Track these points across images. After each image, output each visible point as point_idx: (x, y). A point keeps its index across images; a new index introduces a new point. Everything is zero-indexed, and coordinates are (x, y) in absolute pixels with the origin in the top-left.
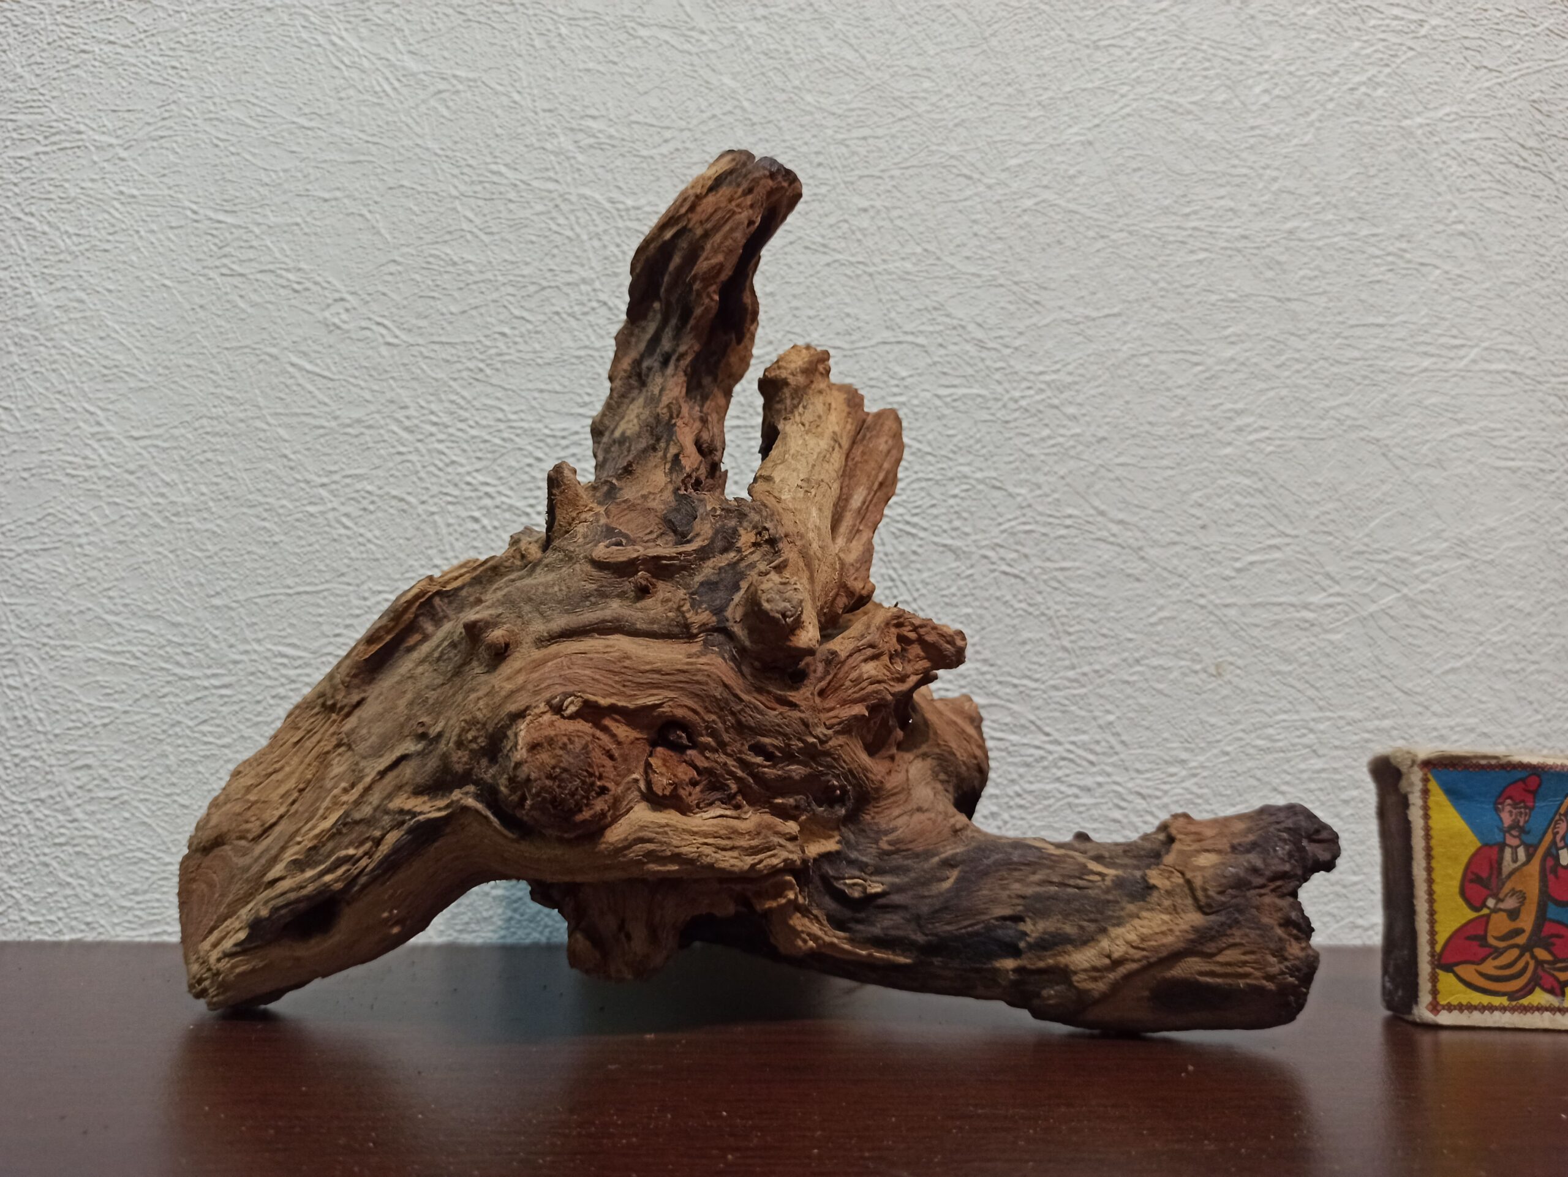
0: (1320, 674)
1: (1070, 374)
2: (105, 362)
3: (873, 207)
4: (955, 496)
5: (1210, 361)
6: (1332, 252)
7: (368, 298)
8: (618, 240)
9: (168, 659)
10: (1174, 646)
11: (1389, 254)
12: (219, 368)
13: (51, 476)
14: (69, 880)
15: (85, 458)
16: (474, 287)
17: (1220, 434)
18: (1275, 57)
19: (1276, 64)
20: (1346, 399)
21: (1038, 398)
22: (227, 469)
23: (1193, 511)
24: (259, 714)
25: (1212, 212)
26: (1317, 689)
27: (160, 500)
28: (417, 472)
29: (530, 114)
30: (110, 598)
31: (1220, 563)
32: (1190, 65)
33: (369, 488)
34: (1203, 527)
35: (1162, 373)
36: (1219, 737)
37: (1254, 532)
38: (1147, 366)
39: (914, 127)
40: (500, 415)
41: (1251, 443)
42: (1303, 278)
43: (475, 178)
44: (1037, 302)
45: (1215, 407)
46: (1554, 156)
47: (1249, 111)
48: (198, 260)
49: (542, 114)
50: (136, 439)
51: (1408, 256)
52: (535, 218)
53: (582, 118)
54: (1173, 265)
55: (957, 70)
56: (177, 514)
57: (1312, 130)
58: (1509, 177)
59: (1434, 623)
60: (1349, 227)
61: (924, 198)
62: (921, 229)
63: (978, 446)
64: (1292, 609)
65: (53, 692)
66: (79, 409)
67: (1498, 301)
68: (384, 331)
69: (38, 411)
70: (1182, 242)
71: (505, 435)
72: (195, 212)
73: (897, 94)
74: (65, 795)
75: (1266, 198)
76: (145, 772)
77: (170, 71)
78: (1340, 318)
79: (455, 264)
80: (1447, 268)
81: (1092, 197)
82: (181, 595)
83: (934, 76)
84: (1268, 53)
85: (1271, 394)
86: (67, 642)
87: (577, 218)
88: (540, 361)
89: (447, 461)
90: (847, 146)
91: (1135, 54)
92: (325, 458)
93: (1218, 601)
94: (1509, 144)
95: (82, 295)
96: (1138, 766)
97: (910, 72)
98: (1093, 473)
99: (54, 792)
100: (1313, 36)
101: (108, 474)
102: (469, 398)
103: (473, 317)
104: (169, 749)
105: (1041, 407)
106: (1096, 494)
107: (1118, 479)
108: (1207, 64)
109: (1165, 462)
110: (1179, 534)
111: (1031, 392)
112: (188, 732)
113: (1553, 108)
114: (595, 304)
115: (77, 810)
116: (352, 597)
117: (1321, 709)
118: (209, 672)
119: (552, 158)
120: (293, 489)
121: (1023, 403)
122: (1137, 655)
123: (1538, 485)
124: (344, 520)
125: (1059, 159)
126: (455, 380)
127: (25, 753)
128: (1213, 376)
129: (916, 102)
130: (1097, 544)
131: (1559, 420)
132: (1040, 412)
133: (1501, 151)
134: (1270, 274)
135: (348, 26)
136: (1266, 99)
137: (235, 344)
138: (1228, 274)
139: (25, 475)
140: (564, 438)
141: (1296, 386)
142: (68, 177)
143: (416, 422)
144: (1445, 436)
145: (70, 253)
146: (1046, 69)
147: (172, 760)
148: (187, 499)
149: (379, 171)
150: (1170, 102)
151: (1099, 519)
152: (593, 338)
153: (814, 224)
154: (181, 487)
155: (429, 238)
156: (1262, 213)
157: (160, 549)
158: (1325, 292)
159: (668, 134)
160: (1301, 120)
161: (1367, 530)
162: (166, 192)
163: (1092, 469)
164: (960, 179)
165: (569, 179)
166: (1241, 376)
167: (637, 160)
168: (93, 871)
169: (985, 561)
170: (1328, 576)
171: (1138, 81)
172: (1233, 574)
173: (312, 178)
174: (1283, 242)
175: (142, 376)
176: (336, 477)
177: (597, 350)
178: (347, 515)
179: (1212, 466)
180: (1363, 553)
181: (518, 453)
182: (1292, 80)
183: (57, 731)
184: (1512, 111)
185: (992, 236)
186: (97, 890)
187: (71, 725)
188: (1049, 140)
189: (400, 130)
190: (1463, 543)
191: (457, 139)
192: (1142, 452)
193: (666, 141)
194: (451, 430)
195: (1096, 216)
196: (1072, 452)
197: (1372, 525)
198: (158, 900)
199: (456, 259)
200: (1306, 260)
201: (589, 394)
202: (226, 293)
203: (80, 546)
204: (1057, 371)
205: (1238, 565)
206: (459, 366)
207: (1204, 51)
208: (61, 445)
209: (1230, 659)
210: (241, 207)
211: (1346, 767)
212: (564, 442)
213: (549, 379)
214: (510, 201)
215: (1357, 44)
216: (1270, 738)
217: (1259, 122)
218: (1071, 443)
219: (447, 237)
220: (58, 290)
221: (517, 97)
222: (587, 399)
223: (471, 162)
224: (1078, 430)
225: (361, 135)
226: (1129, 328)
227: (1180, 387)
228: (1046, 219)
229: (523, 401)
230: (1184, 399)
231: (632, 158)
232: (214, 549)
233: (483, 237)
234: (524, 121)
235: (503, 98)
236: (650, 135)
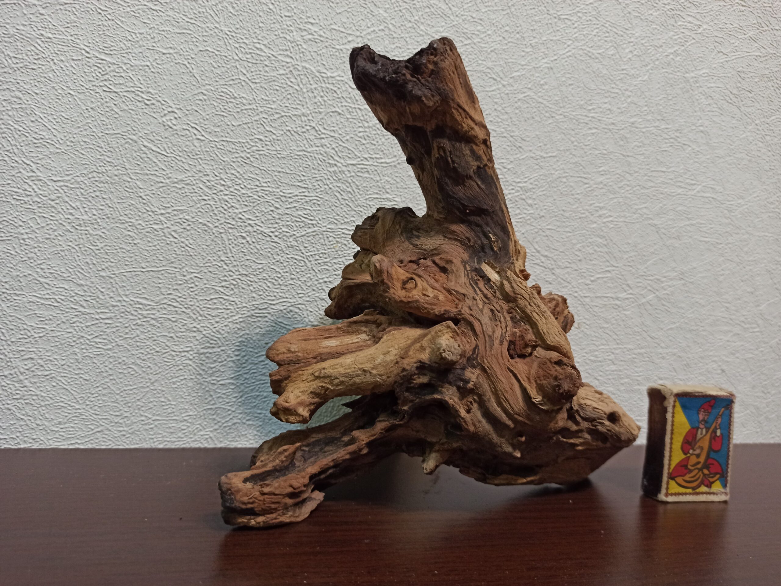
0: (619, 329)
1: (531, 184)
2: (35, 136)
5: (592, 183)
6: (649, 135)
7: (187, 113)
8: (322, 94)
9: (76, 303)
11: (671, 138)
12: (102, 145)
13: (4, 199)
14: (22, 417)
15: (25, 190)
16: (245, 112)
17: (592, 218)
18: (637, 35)
19: (637, 39)
20: (645, 205)
22: (108, 202)
23: (577, 253)
24: (127, 333)
25: (601, 110)
26: (617, 335)
27: (70, 217)
28: (213, 211)
29: (278, 17)
30: (42, 269)
31: (585, 277)
32: (599, 34)
33: (187, 217)
34: (580, 261)
35: (571, 186)
37: (601, 264)
38: (565, 183)
39: (471, 49)
40: (258, 183)
41: (604, 223)
42: (635, 146)
43: (247, 50)
44: (520, 147)
45: (591, 205)
46: (743, 99)
47: (623, 61)
48: (90, 81)
49: (284, 18)
50: (55, 181)
51: (679, 140)
52: (278, 76)
53: (306, 23)
54: (581, 134)
55: (494, 21)
56: (80, 225)
57: (648, 74)
58: (724, 107)
59: (666, 308)
60: (657, 124)
64: (612, 300)
65: (10, 319)
66: (20, 162)
67: (712, 165)
68: (196, 132)
70: (587, 124)
71: (260, 194)
72: (88, 52)
73: (465, 31)
74: (19, 374)
75: (624, 105)
76: (64, 362)
78: (648, 167)
79: (235, 98)
80: (694, 147)
81: (550, 96)
82: (82, 269)
83: (483, 23)
84: (634, 32)
85: (615, 200)
86: (16, 292)
87: (301, 79)
88: (279, 156)
89: (229, 205)
91: (576, 25)
92: (163, 200)
93: (582, 295)
94: (726, 91)
95: (19, 94)
97: (472, 20)
98: (536, 233)
99: (12, 372)
100: (655, 26)
101: (39, 200)
102: (242, 172)
103: (244, 128)
104: (78, 350)
105: (517, 199)
106: (537, 242)
107: (547, 236)
108: (607, 35)
109: (567, 229)
110: (570, 263)
111: (513, 191)
112: (87, 342)
113: (746, 76)
114: (308, 128)
115: (26, 381)
116: (177, 274)
117: (618, 344)
118: (99, 311)
119: (289, 43)
120: (145, 215)
123: (715, 249)
124: (173, 233)
125: (537, 75)
126: (234, 162)
128: (592, 190)
129: (474, 36)
130: (535, 266)
131: (727, 221)
132: (516, 201)
133: (723, 94)
134: (622, 143)
136: (630, 56)
137: (111, 132)
138: (604, 141)
140: (290, 197)
141: (626, 197)
142: (9, 21)
143: (213, 183)
144: (682, 225)
146: (535, 27)
147: (79, 356)
148: (85, 217)
149: (194, 40)
150: (589, 52)
151: (537, 254)
152: (307, 146)
154: (82, 210)
155: (222, 82)
156: (622, 112)
157: (70, 244)
158: (643, 154)
159: (350, 39)
160: (644, 68)
161: (646, 266)
162: (69, 38)
163: (536, 230)
164: (491, 80)
165: (298, 57)
166: (604, 191)
167: (334, 50)
168: (36, 412)
170: (628, 285)
171: (576, 39)
172: (590, 283)
173: (156, 40)
174: (629, 128)
175: (57, 146)
176: (169, 210)
177: (309, 152)
178: (175, 231)
179: (587, 233)
180: (643, 276)
181: (266, 204)
182: (643, 48)
183: (13, 340)
184: (729, 75)
185: (503, 111)
186: (38, 422)
187: (21, 336)
188: (533, 64)
189: (206, 18)
190: (682, 274)
191: (238, 26)
192: (558, 224)
193: (349, 42)
194: (231, 189)
195: (551, 106)
196: (529, 222)
197: (648, 263)
198: (72, 427)
199: (236, 95)
200: (637, 137)
201: (304, 176)
202: (106, 102)
203: (23, 239)
204: (525, 182)
205: (592, 279)
206: (237, 155)
207: (607, 28)
208: (9, 182)
209: (584, 321)
210: (115, 52)
211: (625, 369)
212: (290, 200)
213: (283, 166)
214: (266, 65)
215: (672, 33)
216: (596, 356)
217: (626, 67)
218: (529, 217)
219: (231, 82)
220: (4, 90)
221: (271, 7)
222: (303, 178)
223: (246, 41)
224: (532, 212)
225: (184, 18)
226: (559, 164)
227: (578, 194)
228: (528, 105)
229: (269, 176)
230: (579, 200)
231: (331, 49)
232: (101, 245)
233: (251, 84)
234: (275, 21)
235: (263, 6)
236: (341, 37)
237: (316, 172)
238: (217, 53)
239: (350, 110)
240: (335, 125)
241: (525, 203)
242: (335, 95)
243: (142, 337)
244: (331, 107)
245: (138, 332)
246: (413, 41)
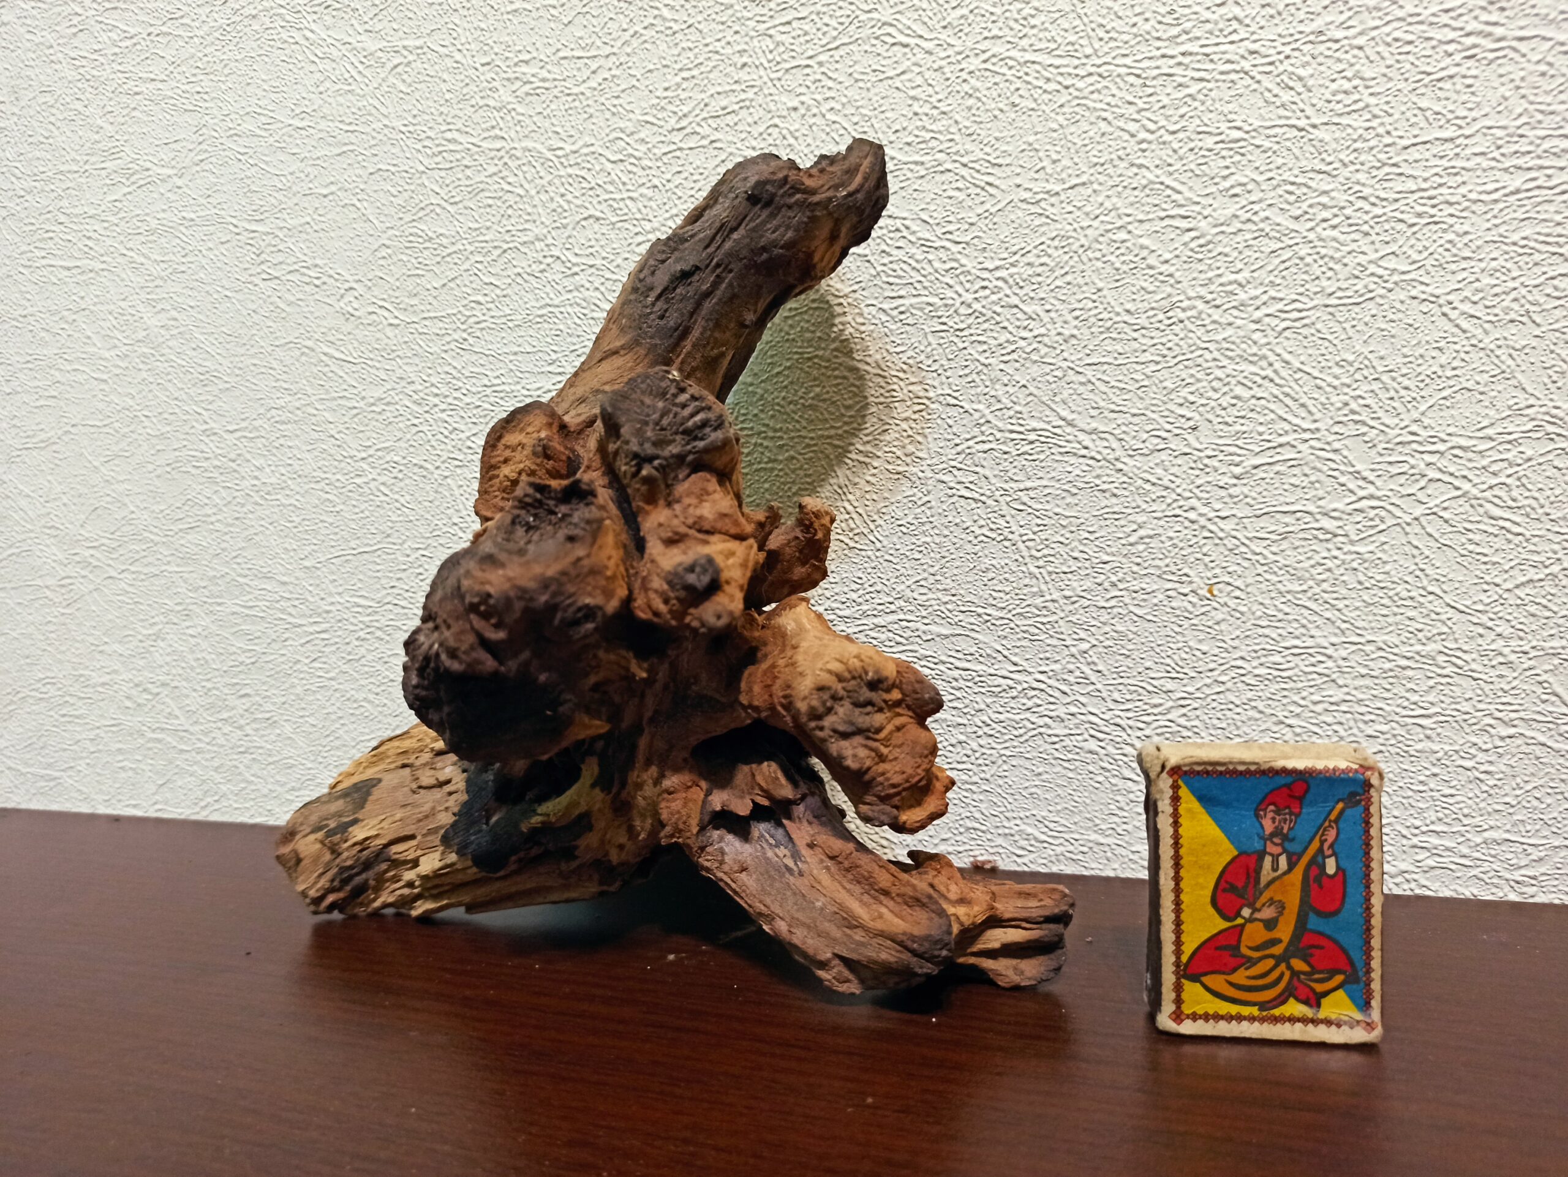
0: (1344, 592)
1: (1030, 264)
2: (200, 370)
3: (803, 103)
4: (906, 419)
5: (1203, 224)
6: (1381, 48)
7: (370, 284)
8: (562, 190)
9: (283, 611)
10: (1158, 567)
11: (1468, 35)
12: (275, 364)
13: (184, 469)
14: (252, 778)
15: (203, 452)
16: (448, 259)
17: (1217, 314)
21: (994, 298)
22: (296, 452)
23: (1183, 411)
24: (349, 653)
25: (1208, 26)
26: (1339, 610)
27: (256, 482)
28: (429, 441)
29: (472, 72)
30: (238, 564)
31: (1216, 469)
33: (396, 459)
34: (1194, 429)
35: (1142, 247)
36: (1212, 666)
37: (1261, 429)
38: (1124, 241)
40: (485, 381)
41: (1258, 321)
42: (1337, 92)
43: (434, 149)
44: (990, 184)
45: (1211, 281)
48: (245, 269)
49: (481, 69)
50: (232, 432)
51: (1499, 31)
52: (488, 180)
53: (516, 65)
54: (1157, 107)
56: (269, 493)
59: (1507, 524)
61: (857, 81)
62: (855, 119)
63: (930, 362)
64: (1308, 518)
65: (217, 638)
66: (191, 412)
68: (386, 314)
69: (166, 416)
70: (1170, 75)
71: (492, 399)
72: (236, 227)
74: (238, 716)
76: (283, 699)
77: (197, 97)
78: (1388, 140)
79: (431, 239)
81: (1053, 39)
82: (283, 559)
85: (1287, 254)
86: (218, 600)
87: (524, 173)
88: (510, 324)
89: (449, 428)
90: (771, 36)
92: (361, 435)
93: (1212, 515)
95: (174, 313)
96: (1116, 696)
98: (1059, 379)
99: (231, 714)
101: (219, 464)
102: (459, 367)
103: (452, 289)
104: (296, 681)
106: (1064, 402)
107: (1090, 382)
109: (1147, 356)
110: (1165, 439)
111: (987, 292)
112: (306, 668)
114: (549, 260)
115: (247, 727)
116: (398, 554)
117: (1343, 632)
118: (311, 620)
119: (496, 113)
120: (343, 465)
121: (976, 306)
122: (1114, 579)
124: (382, 488)
126: (446, 351)
127: (209, 685)
128: (1210, 242)
130: (1067, 458)
132: (997, 314)
134: (1286, 96)
135: (315, 17)
137: (283, 341)
138: (1230, 107)
139: (168, 469)
141: (1322, 239)
142: (148, 211)
143: (422, 395)
145: (162, 278)
147: (299, 690)
148: (273, 480)
149: (360, 158)
151: (1069, 430)
152: (552, 295)
153: (743, 135)
154: (267, 470)
155: (407, 218)
157: (263, 523)
158: (1367, 106)
161: (1415, 415)
162: (213, 211)
163: (1059, 373)
164: (895, 48)
165: (513, 134)
166: (1247, 236)
167: (570, 99)
169: (942, 486)
170: (1357, 475)
173: (312, 176)
174: (1306, 48)
175: (226, 379)
176: (371, 452)
177: (557, 306)
178: (384, 484)
179: (1208, 356)
183: (225, 668)
185: (935, 112)
186: (270, 786)
187: (232, 663)
189: (370, 114)
191: (415, 112)
192: (1119, 346)
193: (594, 72)
194: (450, 400)
195: (1057, 62)
196: (1035, 357)
197: (1423, 408)
199: (431, 234)
200: (1341, 67)
202: (269, 297)
203: (212, 523)
204: (1014, 264)
205: (1237, 470)
206: (448, 339)
208: (185, 443)
209: (1227, 579)
210: (266, 215)
211: (1376, 698)
213: (520, 340)
214: (467, 167)
218: (1035, 345)
219: (421, 214)
220: (159, 312)
221: (458, 56)
222: (554, 356)
223: (430, 133)
224: (1043, 331)
225: (341, 126)
226: (1101, 198)
227: (1167, 261)
228: (998, 79)
229: (502, 365)
230: (1171, 275)
231: (565, 98)
232: (297, 520)
233: (449, 208)
234: (467, 81)
235: (447, 60)
236: (579, 69)
237: (575, 340)
238: (393, 169)
239: (616, 205)
240: (593, 243)
241: (1020, 315)
242: (585, 185)
243: (370, 657)
244: (582, 210)
245: (363, 651)
246: (713, 25)
